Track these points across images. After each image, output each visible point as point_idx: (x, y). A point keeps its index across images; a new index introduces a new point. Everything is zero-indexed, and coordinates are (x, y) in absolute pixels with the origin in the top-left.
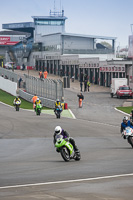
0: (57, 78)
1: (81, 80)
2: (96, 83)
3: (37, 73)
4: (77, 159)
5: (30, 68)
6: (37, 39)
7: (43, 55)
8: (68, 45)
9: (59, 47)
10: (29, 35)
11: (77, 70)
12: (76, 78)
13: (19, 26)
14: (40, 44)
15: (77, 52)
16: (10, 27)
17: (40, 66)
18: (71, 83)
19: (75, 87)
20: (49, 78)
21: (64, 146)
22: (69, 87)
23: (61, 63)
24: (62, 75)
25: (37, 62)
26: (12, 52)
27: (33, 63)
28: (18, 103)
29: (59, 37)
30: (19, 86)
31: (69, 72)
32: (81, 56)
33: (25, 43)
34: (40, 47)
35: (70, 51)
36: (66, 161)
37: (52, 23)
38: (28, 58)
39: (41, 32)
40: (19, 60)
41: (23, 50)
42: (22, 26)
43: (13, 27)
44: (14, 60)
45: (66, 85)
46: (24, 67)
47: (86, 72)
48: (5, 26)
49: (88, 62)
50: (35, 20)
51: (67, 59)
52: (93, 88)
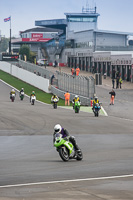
0: (89, 75)
1: (113, 77)
2: (128, 80)
3: (69, 69)
4: (79, 159)
5: (62, 65)
6: (69, 36)
7: (76, 52)
8: (100, 41)
9: (91, 44)
10: (61, 32)
11: (109, 67)
12: (108, 75)
13: (51, 23)
14: (73, 41)
15: (109, 48)
16: (43, 23)
17: (72, 63)
18: (103, 80)
19: (107, 84)
20: (82, 75)
21: (63, 145)
22: (100, 84)
23: (93, 60)
24: (94, 71)
25: (69, 59)
26: (45, 49)
27: (65, 60)
28: (55, 100)
29: (92, 34)
30: (51, 83)
31: (101, 69)
32: (113, 53)
33: (57, 40)
34: (72, 44)
35: (102, 48)
36: (65, 160)
37: (85, 19)
38: (60, 55)
39: (73, 28)
40: (52, 57)
41: (55, 47)
42: (55, 23)
43: (46, 23)
44: (46, 57)
45: (98, 81)
46: (56, 64)
47: (118, 69)
48: (37, 23)
49: (120, 59)
50: (68, 16)
51: (99, 55)
52: (125, 85)
